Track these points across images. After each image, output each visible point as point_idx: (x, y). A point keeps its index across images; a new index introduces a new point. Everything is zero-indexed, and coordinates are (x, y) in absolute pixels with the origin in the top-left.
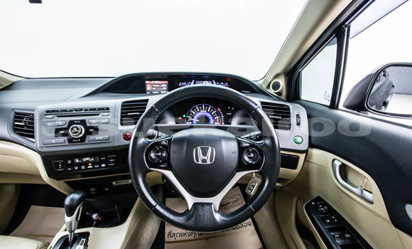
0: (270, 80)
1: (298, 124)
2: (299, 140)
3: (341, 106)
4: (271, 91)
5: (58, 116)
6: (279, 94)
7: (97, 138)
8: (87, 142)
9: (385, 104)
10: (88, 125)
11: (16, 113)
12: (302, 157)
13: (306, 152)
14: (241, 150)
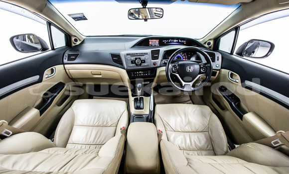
0: (206, 41)
1: (218, 60)
2: (218, 66)
3: (234, 53)
4: (206, 45)
5: (131, 56)
6: (210, 47)
7: (145, 64)
8: (142, 66)
9: (253, 52)
10: (142, 59)
12: (218, 72)
13: (220, 70)
14: (200, 68)
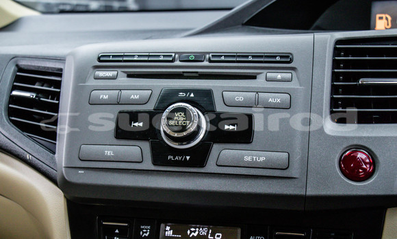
5: (130, 76)
8: (211, 166)
10: (220, 108)
11: (20, 69)
